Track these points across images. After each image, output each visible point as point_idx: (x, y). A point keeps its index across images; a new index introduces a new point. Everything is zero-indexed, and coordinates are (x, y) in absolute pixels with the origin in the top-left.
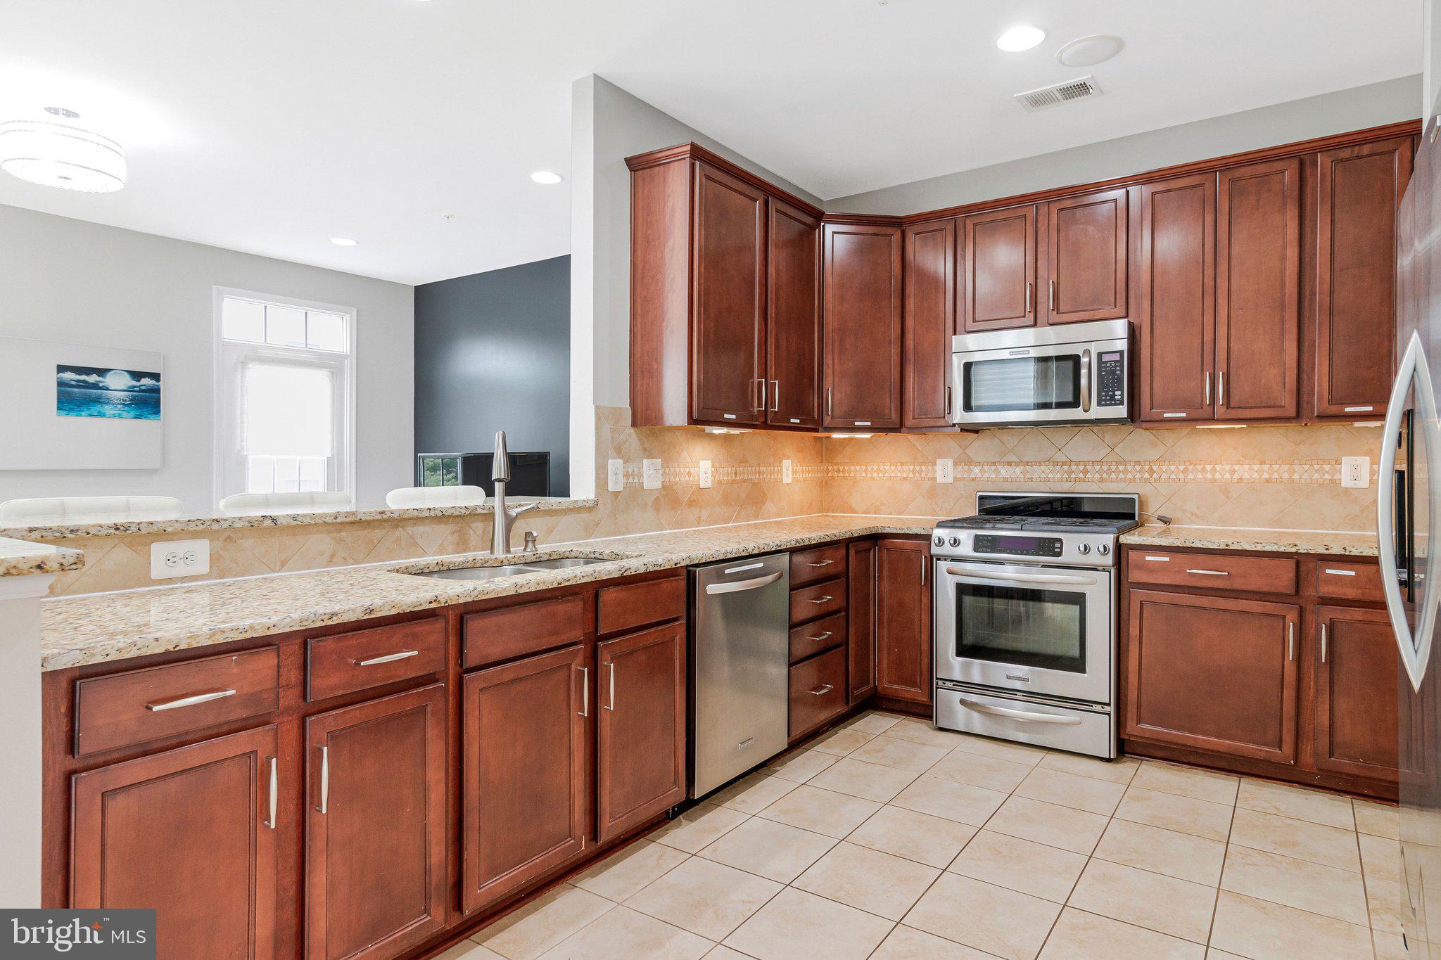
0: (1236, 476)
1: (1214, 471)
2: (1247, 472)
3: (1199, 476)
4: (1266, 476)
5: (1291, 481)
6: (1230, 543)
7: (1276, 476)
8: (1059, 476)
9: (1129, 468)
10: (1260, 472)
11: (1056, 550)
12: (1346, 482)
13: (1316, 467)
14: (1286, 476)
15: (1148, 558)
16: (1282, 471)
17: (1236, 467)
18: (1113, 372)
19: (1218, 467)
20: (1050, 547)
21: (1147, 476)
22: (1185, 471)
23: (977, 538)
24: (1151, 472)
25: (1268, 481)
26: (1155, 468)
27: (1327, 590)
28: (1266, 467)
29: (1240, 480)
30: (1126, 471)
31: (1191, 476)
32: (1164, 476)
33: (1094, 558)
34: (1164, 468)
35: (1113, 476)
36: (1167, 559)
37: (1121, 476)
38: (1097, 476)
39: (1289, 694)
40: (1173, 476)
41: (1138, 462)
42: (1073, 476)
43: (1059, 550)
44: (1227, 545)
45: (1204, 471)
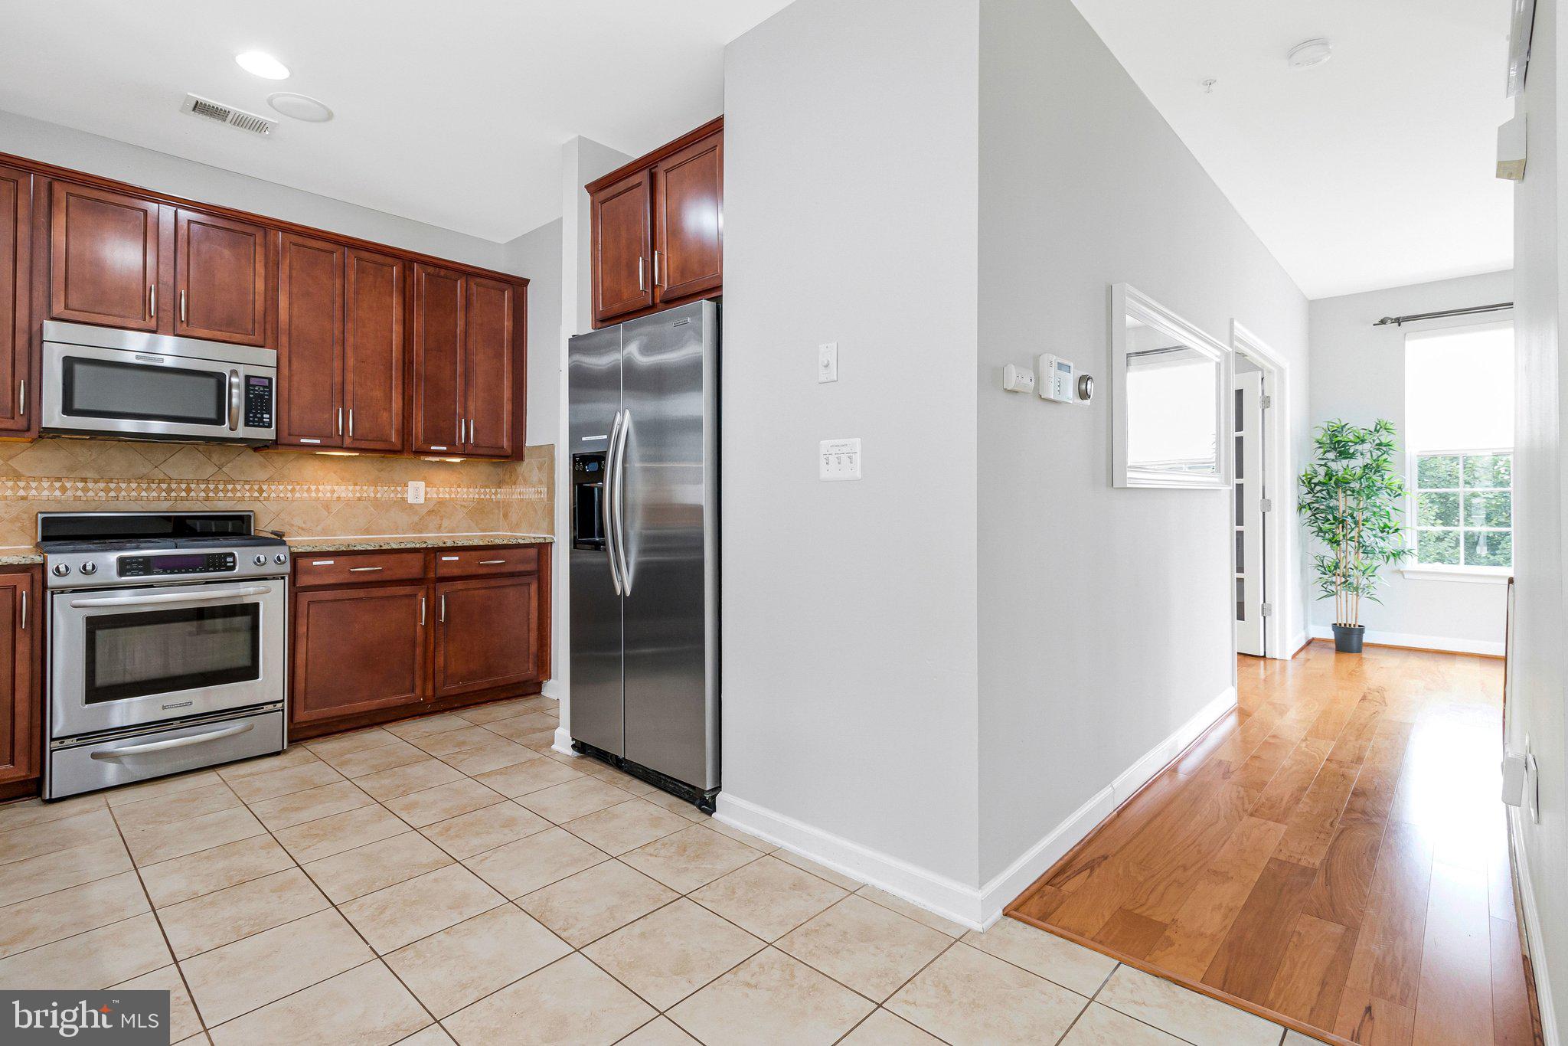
0: (335, 495)
1: (317, 490)
2: (345, 491)
3: (305, 495)
4: (358, 495)
5: (376, 498)
6: (382, 544)
7: (365, 495)
8: (155, 494)
9: (238, 487)
10: (353, 491)
11: (228, 564)
12: (411, 500)
13: (393, 488)
14: (372, 495)
15: (315, 563)
16: (369, 492)
17: (336, 488)
18: (261, 397)
19: (321, 488)
20: (220, 563)
21: (256, 494)
22: (293, 491)
23: (122, 561)
24: (261, 491)
25: (359, 499)
26: (265, 487)
27: (443, 572)
28: (358, 488)
29: (339, 498)
30: (234, 490)
31: (297, 495)
32: (273, 495)
33: (271, 568)
34: (273, 487)
35: (221, 494)
36: (332, 562)
37: (230, 494)
38: (203, 494)
39: (419, 651)
40: (282, 495)
41: (247, 482)
42: (173, 494)
43: (232, 564)
44: (381, 546)
45: (309, 490)
